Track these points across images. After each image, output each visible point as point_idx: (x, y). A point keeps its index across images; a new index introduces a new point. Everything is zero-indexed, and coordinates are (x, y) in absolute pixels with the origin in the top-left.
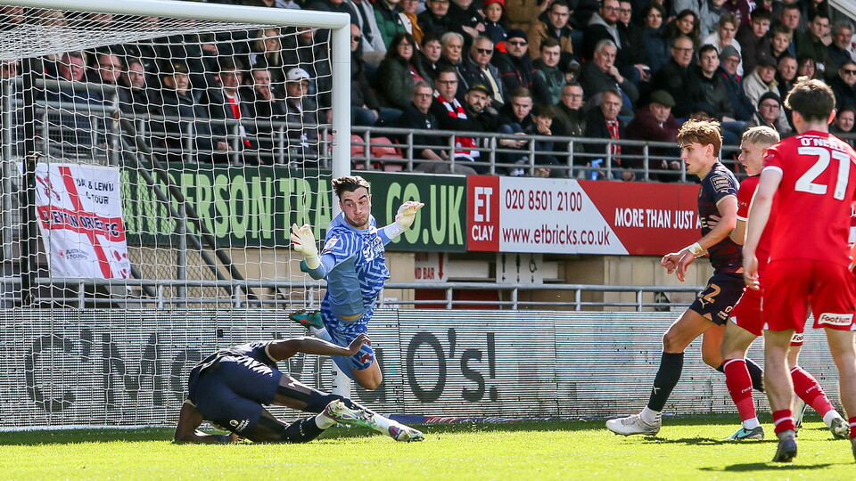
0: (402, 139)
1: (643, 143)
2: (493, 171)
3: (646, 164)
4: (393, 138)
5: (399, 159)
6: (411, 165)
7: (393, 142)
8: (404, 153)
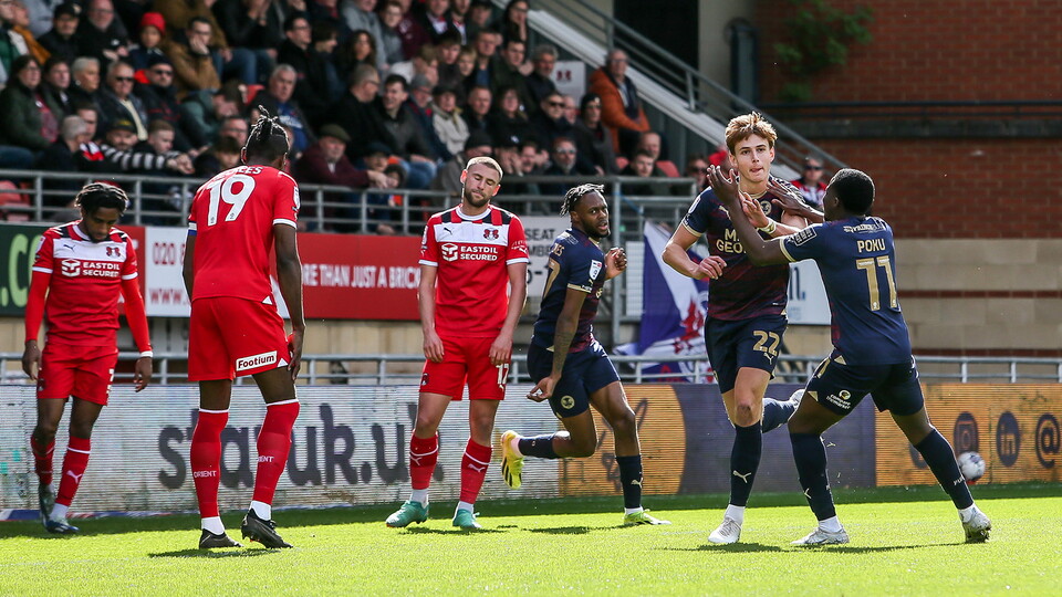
0: (30, 182)
1: (315, 187)
2: (138, 221)
3: (320, 212)
4: (17, 181)
5: (25, 207)
6: (39, 214)
7: (18, 186)
8: (31, 200)
